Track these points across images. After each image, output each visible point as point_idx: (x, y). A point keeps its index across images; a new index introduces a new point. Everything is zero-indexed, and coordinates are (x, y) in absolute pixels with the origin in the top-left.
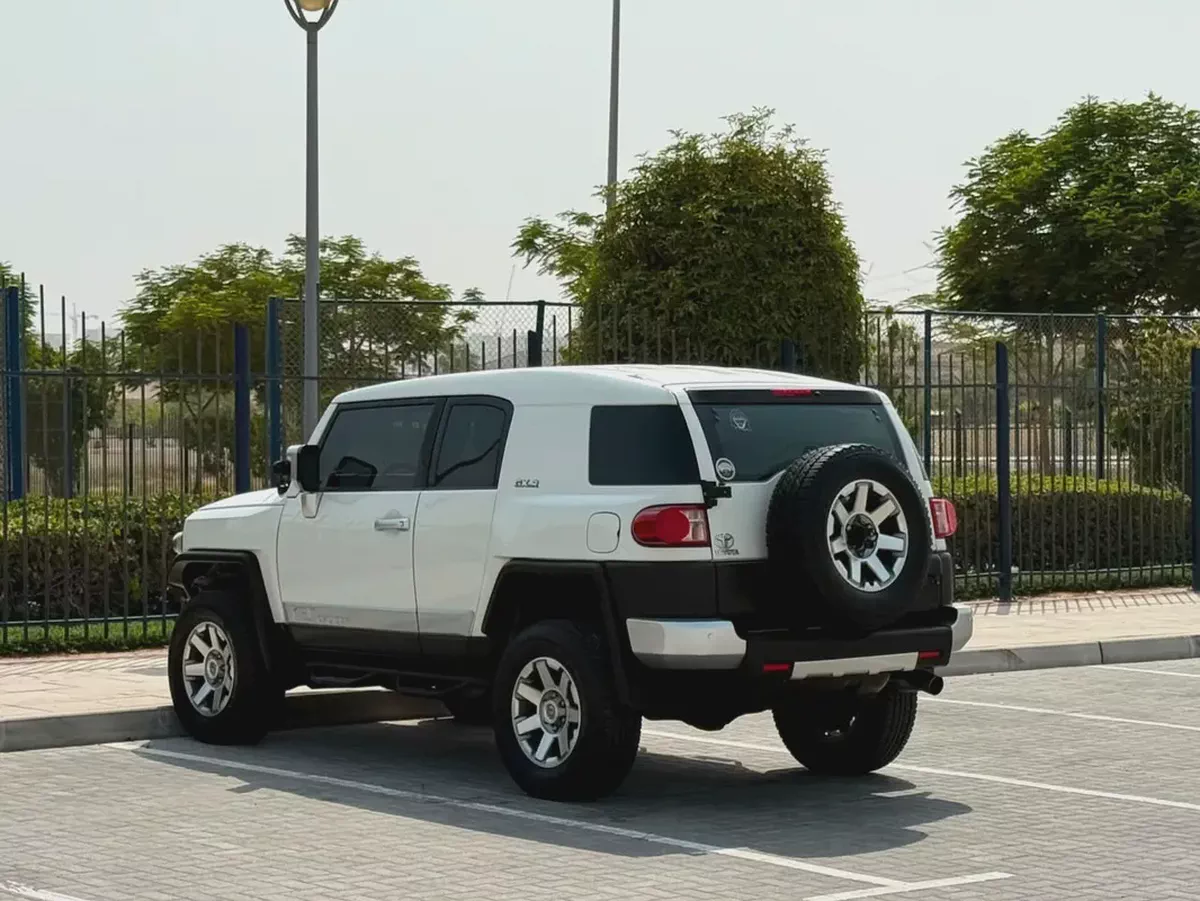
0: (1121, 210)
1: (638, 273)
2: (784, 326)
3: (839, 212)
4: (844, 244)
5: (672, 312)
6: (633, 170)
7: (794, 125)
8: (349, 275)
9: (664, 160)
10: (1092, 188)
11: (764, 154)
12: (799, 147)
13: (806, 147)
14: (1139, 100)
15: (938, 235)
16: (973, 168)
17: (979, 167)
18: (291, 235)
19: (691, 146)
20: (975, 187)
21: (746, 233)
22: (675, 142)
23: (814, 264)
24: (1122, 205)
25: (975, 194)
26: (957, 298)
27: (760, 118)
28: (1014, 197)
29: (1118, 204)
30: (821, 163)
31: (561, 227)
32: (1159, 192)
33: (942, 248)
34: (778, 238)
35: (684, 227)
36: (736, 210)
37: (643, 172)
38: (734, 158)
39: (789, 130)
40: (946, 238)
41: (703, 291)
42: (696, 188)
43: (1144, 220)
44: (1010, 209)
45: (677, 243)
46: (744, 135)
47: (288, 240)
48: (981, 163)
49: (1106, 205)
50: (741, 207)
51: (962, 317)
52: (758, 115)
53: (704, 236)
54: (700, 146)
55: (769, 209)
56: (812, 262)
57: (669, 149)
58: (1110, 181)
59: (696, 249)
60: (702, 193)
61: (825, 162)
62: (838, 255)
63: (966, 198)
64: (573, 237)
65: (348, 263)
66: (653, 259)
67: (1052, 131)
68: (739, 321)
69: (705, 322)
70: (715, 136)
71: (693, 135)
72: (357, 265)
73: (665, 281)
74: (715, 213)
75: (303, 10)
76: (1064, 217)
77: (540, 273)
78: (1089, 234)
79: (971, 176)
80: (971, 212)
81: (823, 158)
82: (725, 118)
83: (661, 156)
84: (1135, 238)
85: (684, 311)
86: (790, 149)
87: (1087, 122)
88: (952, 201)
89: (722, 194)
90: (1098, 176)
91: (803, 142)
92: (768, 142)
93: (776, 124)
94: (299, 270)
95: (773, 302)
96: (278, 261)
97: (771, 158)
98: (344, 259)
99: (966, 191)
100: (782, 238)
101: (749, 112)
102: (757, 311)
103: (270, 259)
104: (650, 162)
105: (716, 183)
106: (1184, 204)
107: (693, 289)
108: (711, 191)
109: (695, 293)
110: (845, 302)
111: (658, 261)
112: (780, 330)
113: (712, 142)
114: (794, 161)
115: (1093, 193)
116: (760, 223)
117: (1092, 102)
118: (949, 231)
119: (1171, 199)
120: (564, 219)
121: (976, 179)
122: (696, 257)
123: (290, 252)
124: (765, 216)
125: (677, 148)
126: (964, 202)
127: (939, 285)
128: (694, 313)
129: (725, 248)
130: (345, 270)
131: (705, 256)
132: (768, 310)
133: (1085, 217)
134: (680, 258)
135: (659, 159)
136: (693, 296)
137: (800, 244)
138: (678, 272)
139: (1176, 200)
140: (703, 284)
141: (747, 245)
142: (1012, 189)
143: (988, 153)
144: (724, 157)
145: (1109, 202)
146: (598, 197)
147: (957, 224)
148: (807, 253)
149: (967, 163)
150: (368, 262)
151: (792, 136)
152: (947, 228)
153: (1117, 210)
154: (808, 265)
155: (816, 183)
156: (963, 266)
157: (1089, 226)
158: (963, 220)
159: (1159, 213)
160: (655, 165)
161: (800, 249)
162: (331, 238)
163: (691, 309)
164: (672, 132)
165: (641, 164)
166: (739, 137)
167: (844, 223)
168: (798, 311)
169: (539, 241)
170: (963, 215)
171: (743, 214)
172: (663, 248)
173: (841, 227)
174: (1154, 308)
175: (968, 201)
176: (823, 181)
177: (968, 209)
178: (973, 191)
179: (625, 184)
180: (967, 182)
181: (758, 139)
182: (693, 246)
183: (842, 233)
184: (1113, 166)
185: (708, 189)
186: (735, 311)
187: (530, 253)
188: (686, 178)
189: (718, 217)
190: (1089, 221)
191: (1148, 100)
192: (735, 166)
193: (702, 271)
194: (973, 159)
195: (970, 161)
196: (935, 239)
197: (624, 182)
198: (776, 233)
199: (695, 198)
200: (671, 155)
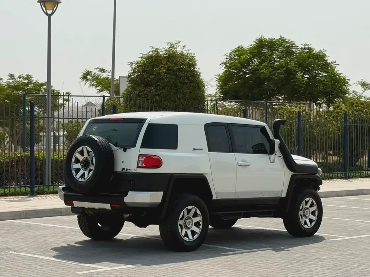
0: (272, 70)
1: (142, 88)
2: (184, 104)
3: (199, 71)
4: (201, 80)
5: (152, 99)
6: (139, 58)
7: (186, 45)
8: (28, 86)
9: (148, 55)
10: (263, 63)
11: (178, 54)
12: (188, 52)
13: (190, 52)
14: (277, 38)
15: (216, 76)
16: (227, 56)
17: (229, 56)
18: (9, 73)
19: (156, 51)
20: (228, 62)
21: (173, 77)
22: (152, 50)
23: (193, 86)
24: (272, 68)
25: (227, 64)
26: (222, 96)
27: (177, 43)
28: (240, 65)
29: (270, 68)
30: (194, 57)
31: (95, 72)
32: (283, 65)
33: (217, 80)
34: (182, 78)
35: (155, 75)
36: (170, 70)
37: (142, 58)
38: (169, 55)
39: (184, 47)
40: (218, 77)
41: (161, 94)
42: (159, 64)
43: (278, 73)
44: (239, 69)
45: (153, 79)
46: (172, 48)
47: (8, 75)
48: (229, 55)
49: (267, 68)
50: (172, 69)
51: (223, 101)
52: (176, 42)
53: (161, 77)
54: (159, 51)
55: (180, 70)
56: (192, 85)
57: (150, 52)
58: (268, 61)
59: (159, 81)
60: (160, 65)
61: (195, 56)
62: (199, 83)
63: (225, 65)
64: (99, 76)
65: (28, 83)
66: (145, 84)
67: (250, 46)
68: (171, 102)
69: (161, 102)
70: (163, 48)
71: (157, 48)
72: (31, 83)
73: (150, 90)
74: (164, 71)
75: (47, 10)
76: (255, 72)
77: (89, 87)
78: (262, 77)
79: (227, 59)
80: (226, 70)
81: (195, 55)
82: (166, 43)
83: (148, 54)
84: (275, 78)
85: (155, 99)
86: (185, 52)
87: (261, 43)
88: (220, 66)
89: (166, 65)
90: (264, 59)
91: (189, 50)
92: (179, 50)
93: (181, 45)
94: (12, 84)
95: (181, 97)
96: (5, 82)
97: (180, 55)
98: (26, 81)
99: (225, 63)
100: (183, 78)
101: (173, 42)
102: (177, 99)
103: (3, 81)
104: (144, 56)
105: (164, 62)
106: (290, 68)
107: (158, 93)
108: (163, 64)
109: (159, 94)
110: (201, 97)
111: (147, 85)
112: (183, 105)
113: (163, 50)
114: (187, 56)
115: (263, 65)
116: (177, 74)
117: (262, 37)
118: (219, 75)
119: (286, 67)
120: (97, 70)
121: (227, 60)
122: (159, 84)
123: (9, 79)
124: (178, 72)
125: (152, 52)
126: (224, 67)
127: (216, 92)
128: (158, 100)
129: (167, 81)
130: (27, 85)
131: (161, 83)
132: (179, 99)
133: (261, 72)
134: (154, 84)
135: (147, 55)
136: (158, 95)
137: (189, 80)
138: (154, 88)
139: (288, 67)
140: (161, 91)
141: (174, 80)
142: (238, 63)
143: (232, 52)
144: (166, 54)
145: (268, 67)
146: (130, 65)
147: (222, 73)
148: (191, 82)
149: (225, 55)
150: (34, 82)
151: (185, 49)
152: (219, 74)
153: (271, 70)
154: (191, 86)
155: (193, 62)
156: (224, 86)
157: (262, 74)
158: (224, 72)
159: (282, 71)
160: (145, 56)
161: (189, 82)
162: (22, 75)
163: (158, 99)
164: (151, 47)
165: (141, 56)
166: (170, 49)
167: (201, 74)
168: (188, 99)
169: (89, 77)
170: (224, 71)
171: (172, 71)
172: (149, 81)
173: (199, 75)
174: (280, 100)
175: (225, 66)
176: (195, 62)
177: (226, 69)
178: (227, 63)
179: (137, 62)
180: (225, 61)
181: (176, 50)
182: (158, 80)
183: (200, 77)
184: (269, 57)
185: (162, 63)
186: (170, 99)
187: (86, 80)
188: (155, 60)
189: (165, 72)
190: (262, 73)
191: (280, 38)
192: (169, 57)
193: (161, 88)
194: (227, 54)
195: (226, 54)
196: (215, 77)
197: (136, 61)
198: (182, 77)
199: (158, 66)
200: (151, 54)
